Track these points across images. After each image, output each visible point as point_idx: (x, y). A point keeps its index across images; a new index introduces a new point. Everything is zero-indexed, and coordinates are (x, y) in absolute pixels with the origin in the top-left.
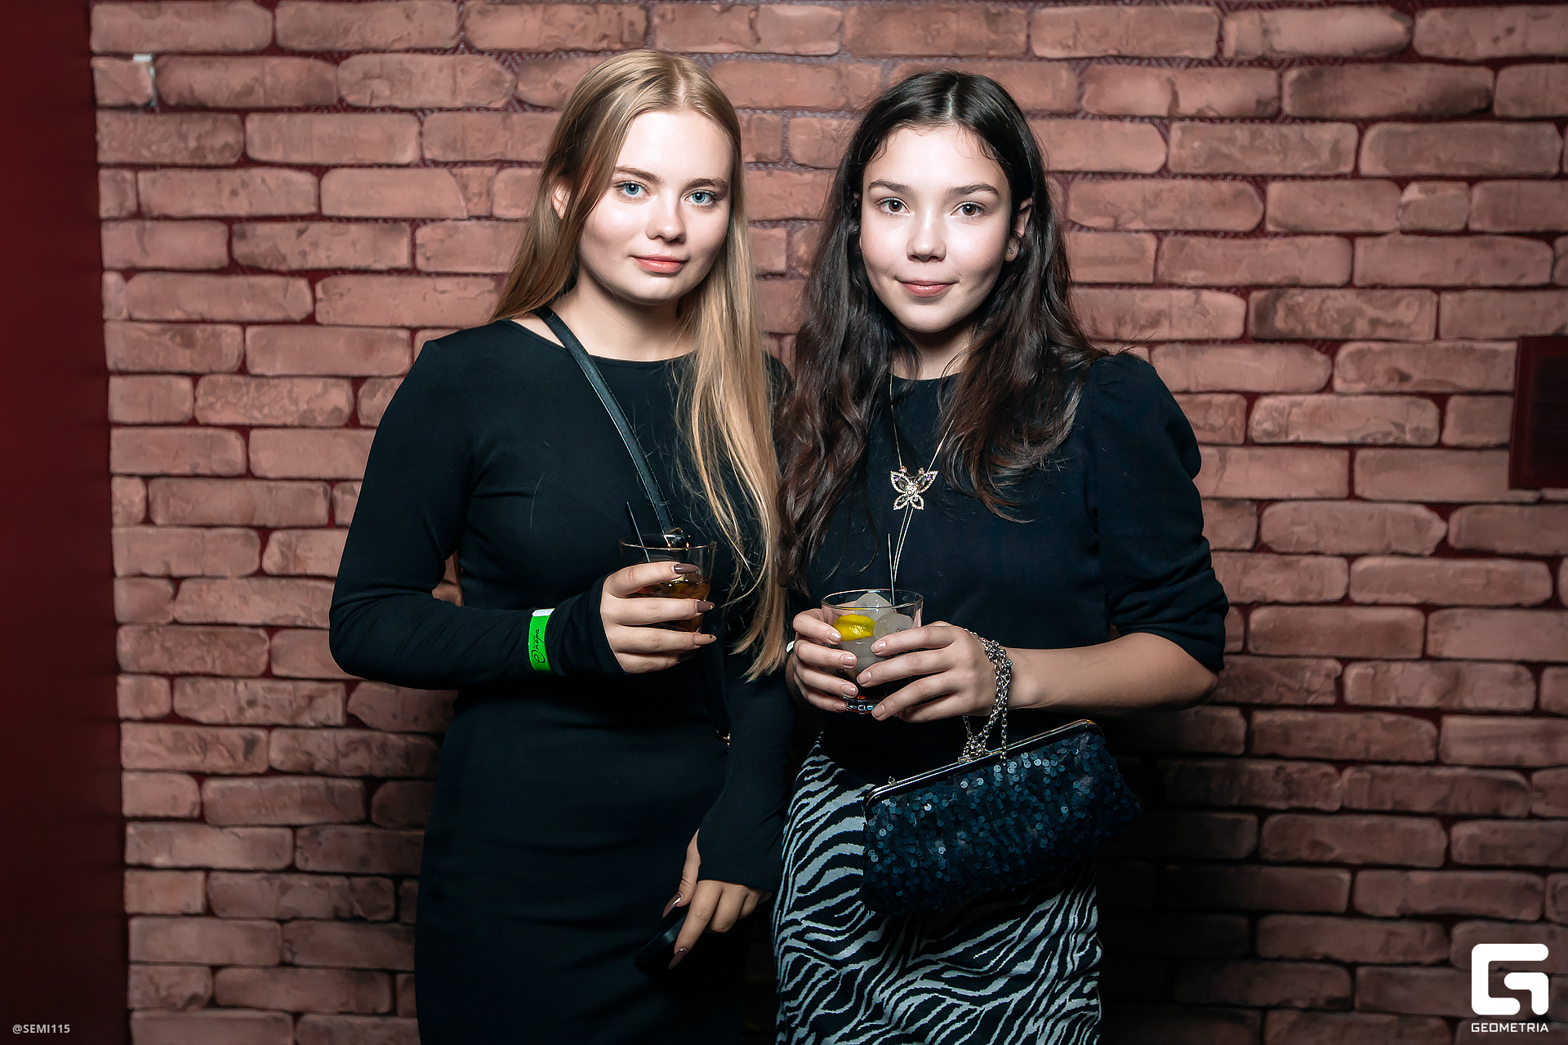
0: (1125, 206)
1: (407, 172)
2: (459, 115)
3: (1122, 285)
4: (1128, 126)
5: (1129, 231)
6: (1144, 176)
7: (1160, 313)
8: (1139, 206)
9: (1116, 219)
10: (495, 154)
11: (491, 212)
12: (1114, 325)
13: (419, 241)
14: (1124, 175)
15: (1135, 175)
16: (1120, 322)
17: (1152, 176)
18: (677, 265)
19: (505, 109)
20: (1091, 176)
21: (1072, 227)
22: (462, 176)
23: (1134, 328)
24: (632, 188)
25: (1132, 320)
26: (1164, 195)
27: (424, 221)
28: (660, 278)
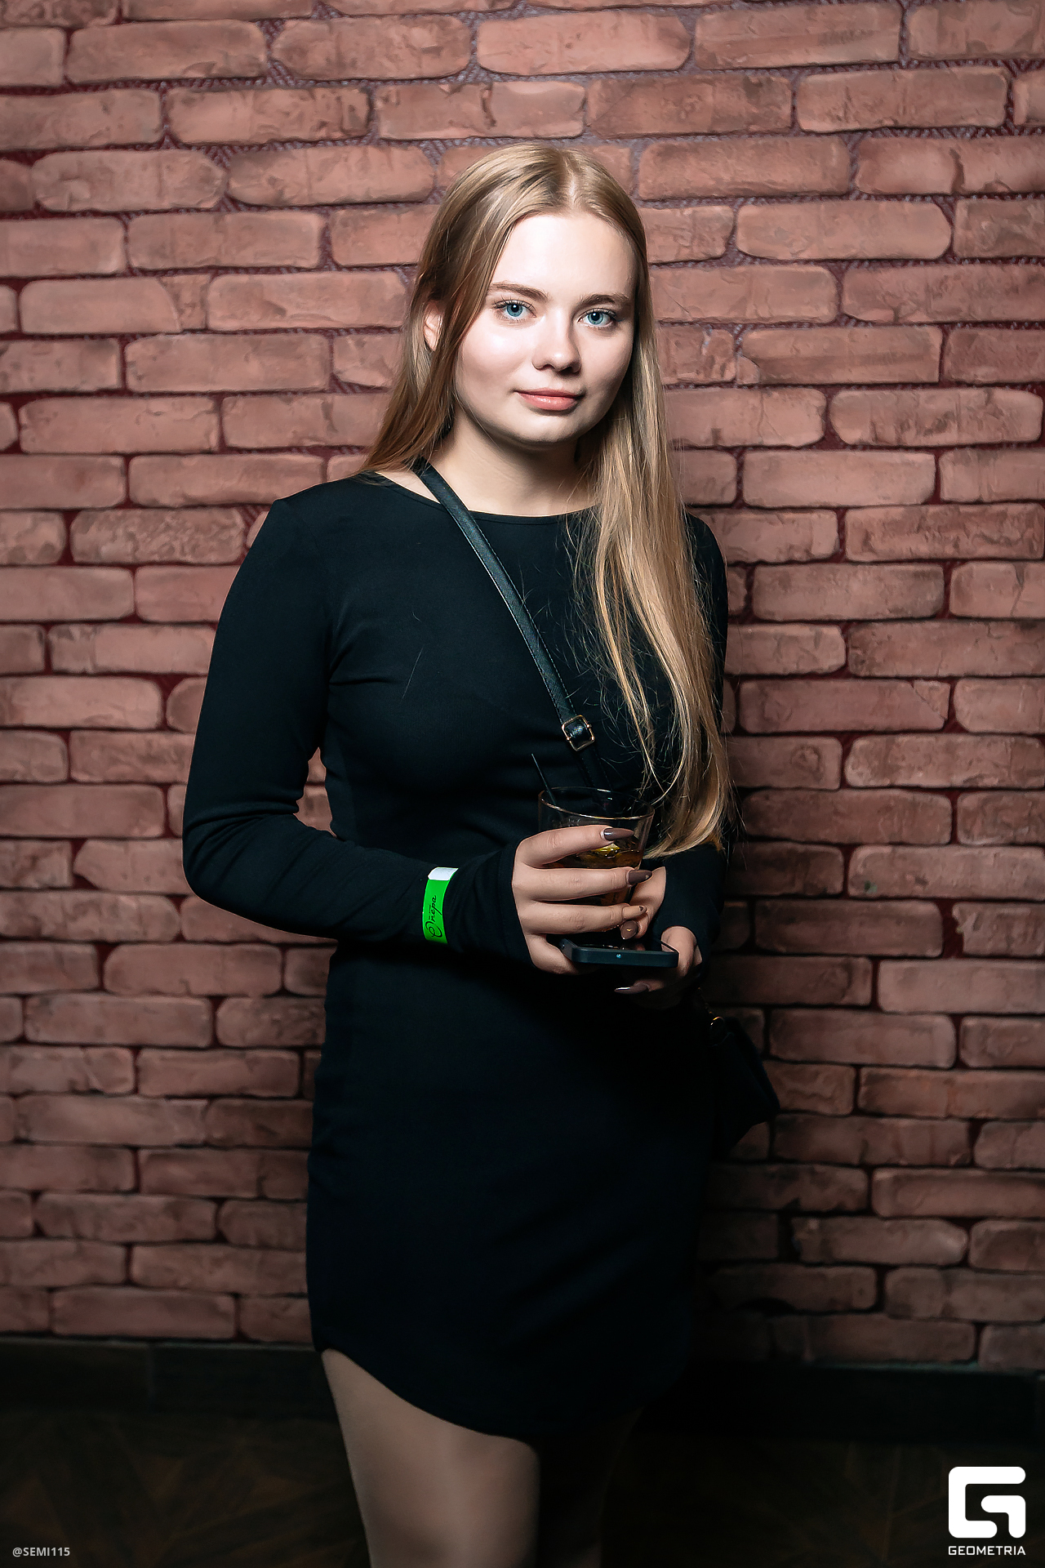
0: (906, 297)
1: (113, 282)
2: (166, 217)
3: (904, 385)
4: (907, 206)
5: (911, 324)
6: (927, 262)
7: (946, 416)
8: (922, 297)
9: (896, 311)
10: (208, 260)
11: (206, 325)
12: (896, 430)
13: (129, 358)
14: (904, 261)
15: (917, 262)
16: (902, 426)
17: (936, 261)
18: (570, 401)
19: (217, 209)
20: (867, 263)
21: (847, 323)
22: (172, 286)
23: (918, 433)
24: (515, 308)
25: (916, 424)
26: (950, 282)
27: (134, 337)
28: (551, 417)
